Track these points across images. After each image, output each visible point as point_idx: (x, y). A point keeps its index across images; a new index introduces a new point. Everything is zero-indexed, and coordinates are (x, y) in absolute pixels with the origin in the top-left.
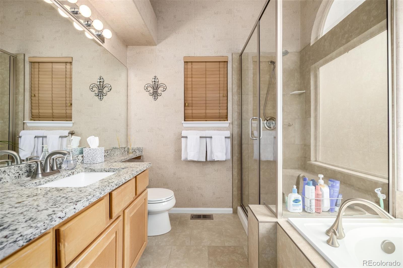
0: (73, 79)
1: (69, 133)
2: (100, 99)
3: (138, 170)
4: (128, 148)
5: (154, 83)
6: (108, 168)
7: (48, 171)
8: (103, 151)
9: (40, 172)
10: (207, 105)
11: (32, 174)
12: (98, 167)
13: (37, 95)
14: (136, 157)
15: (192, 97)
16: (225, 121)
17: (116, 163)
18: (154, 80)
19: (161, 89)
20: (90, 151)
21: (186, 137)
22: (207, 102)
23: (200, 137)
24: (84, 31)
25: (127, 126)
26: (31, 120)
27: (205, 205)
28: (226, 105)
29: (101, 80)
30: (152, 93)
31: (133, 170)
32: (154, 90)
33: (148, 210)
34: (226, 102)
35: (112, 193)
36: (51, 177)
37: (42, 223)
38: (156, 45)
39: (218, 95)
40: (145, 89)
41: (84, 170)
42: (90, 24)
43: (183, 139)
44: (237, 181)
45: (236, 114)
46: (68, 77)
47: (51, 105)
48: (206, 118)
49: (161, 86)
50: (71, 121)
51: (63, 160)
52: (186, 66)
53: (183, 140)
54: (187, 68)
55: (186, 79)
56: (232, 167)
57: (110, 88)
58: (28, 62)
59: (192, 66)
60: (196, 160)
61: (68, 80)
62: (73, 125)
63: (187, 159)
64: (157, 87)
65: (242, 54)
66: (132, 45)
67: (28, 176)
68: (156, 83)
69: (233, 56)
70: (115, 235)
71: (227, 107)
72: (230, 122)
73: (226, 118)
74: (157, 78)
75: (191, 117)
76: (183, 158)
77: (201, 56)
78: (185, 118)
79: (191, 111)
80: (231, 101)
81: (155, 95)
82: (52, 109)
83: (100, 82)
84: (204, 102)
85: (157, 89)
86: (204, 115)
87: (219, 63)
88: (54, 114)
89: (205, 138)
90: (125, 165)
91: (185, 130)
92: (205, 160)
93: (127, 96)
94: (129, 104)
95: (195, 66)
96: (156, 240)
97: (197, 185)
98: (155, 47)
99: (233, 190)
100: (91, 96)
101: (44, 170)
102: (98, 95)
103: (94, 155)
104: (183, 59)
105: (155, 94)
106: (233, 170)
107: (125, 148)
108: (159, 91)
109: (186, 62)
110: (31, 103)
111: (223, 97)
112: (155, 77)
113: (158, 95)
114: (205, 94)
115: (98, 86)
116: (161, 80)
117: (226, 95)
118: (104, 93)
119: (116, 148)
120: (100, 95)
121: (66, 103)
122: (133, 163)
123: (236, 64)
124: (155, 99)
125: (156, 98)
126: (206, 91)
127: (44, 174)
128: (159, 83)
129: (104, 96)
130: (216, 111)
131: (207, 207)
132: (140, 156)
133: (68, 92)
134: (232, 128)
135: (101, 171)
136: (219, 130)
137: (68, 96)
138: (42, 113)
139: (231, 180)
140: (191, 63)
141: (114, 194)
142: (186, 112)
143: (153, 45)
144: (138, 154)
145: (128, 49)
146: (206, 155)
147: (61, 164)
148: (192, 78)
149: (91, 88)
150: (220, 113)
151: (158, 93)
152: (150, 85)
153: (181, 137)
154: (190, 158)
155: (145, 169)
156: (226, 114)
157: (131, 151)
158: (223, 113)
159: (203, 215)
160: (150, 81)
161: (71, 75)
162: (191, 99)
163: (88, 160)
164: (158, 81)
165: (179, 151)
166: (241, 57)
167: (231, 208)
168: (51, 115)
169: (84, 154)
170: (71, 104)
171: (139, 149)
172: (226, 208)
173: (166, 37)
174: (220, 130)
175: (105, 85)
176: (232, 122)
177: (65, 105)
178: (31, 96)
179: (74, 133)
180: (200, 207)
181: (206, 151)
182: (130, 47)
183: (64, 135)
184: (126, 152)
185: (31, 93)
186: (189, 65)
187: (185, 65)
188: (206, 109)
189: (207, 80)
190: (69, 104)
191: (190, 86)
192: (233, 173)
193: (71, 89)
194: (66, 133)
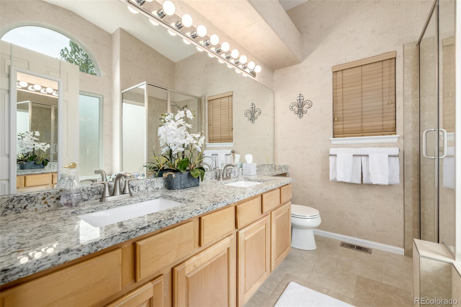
0: (233, 108)
1: (231, 152)
2: (253, 122)
3: (282, 182)
4: (275, 165)
5: (299, 101)
6: (259, 179)
7: (225, 177)
8: (256, 166)
9: (221, 177)
10: (363, 117)
11: (218, 178)
12: (252, 178)
13: (212, 124)
14: (282, 173)
15: (343, 110)
16: (391, 135)
17: (265, 177)
18: (299, 98)
19: (307, 106)
20: (247, 166)
21: (336, 155)
22: (364, 113)
23: (354, 155)
24: (242, 73)
25: (274, 145)
26: (209, 142)
27: (360, 235)
28: (393, 114)
29: (253, 106)
30: (297, 112)
31: (277, 182)
32: (299, 108)
33: (292, 223)
34: (393, 109)
35: (263, 195)
36: (227, 181)
37: (231, 198)
38: (300, 62)
39: (381, 103)
40: (290, 109)
41: (244, 179)
42: (246, 67)
43: (330, 157)
44: (411, 214)
45: (411, 124)
46: (230, 107)
47: (220, 130)
48: (362, 132)
49: (307, 103)
50: (232, 142)
51: (231, 170)
52: (335, 77)
53: (331, 159)
54: (337, 79)
55: (335, 91)
56: (403, 195)
57: (260, 112)
58: (207, 101)
59: (342, 75)
60: (348, 180)
61: (230, 109)
62: (234, 145)
63: (336, 179)
64: (302, 105)
65: (421, 43)
66: (278, 69)
67: (216, 179)
68: (301, 101)
69: (405, 48)
70: (265, 227)
71: (395, 117)
72: (399, 136)
73: (394, 131)
74: (302, 96)
75: (341, 133)
76: (331, 178)
77: (355, 60)
78: (334, 134)
79: (342, 125)
80: (402, 108)
81: (300, 113)
82: (221, 134)
83: (252, 108)
84: (360, 114)
85: (302, 106)
86: (360, 129)
87: (382, 63)
88: (222, 138)
89: (360, 156)
90: (272, 178)
91: (334, 148)
92: (360, 182)
93: (274, 117)
94: (275, 125)
95: (346, 74)
96: (300, 253)
97: (350, 211)
98: (299, 65)
99: (405, 225)
100: (246, 120)
101: (223, 176)
102: (251, 119)
103: (249, 168)
104: (331, 69)
105: (300, 111)
106: (404, 199)
107: (272, 165)
108: (304, 109)
109: (335, 72)
110: (209, 130)
111: (389, 104)
112: (300, 95)
113: (303, 112)
114: (361, 105)
115: (251, 112)
116: (306, 97)
117: (394, 101)
118: (255, 117)
119: (265, 165)
120: (252, 119)
121: (229, 128)
122: (278, 177)
123: (411, 57)
124: (300, 117)
125: (302, 116)
126: (362, 101)
127: (224, 179)
128: (304, 101)
129: (255, 120)
130: (378, 124)
131: (364, 239)
132: (286, 173)
133: (230, 120)
134: (403, 143)
135: (255, 181)
136: (382, 147)
137: (230, 122)
138: (215, 137)
139: (402, 211)
140: (341, 71)
141: (264, 196)
142: (336, 127)
143: (298, 63)
144: (284, 171)
145: (274, 73)
146: (361, 176)
147: (231, 173)
148: (343, 88)
149: (246, 114)
150: (383, 125)
151: (303, 111)
152: (295, 104)
153: (329, 155)
154: (339, 179)
155: (288, 182)
156: (393, 126)
157: (277, 168)
158: (389, 125)
159: (357, 246)
160: (295, 100)
161: (232, 105)
162: (341, 112)
163: (246, 172)
164: (303, 99)
165: (326, 170)
166: (418, 46)
167: (402, 248)
168: (220, 138)
169: (243, 168)
170: (232, 129)
171: (285, 167)
172: (393, 245)
173: (312, 51)
174: (384, 147)
175: (256, 110)
176: (403, 135)
177: (228, 130)
178: (209, 125)
179: (234, 152)
180: (354, 236)
181: (362, 172)
182: (276, 71)
183: (228, 153)
184: (273, 169)
185: (209, 123)
186: (339, 75)
187: (333, 75)
188: (362, 122)
189: (364, 86)
190: (231, 129)
191: (341, 98)
192: (405, 203)
193: (232, 116)
194: (229, 152)
